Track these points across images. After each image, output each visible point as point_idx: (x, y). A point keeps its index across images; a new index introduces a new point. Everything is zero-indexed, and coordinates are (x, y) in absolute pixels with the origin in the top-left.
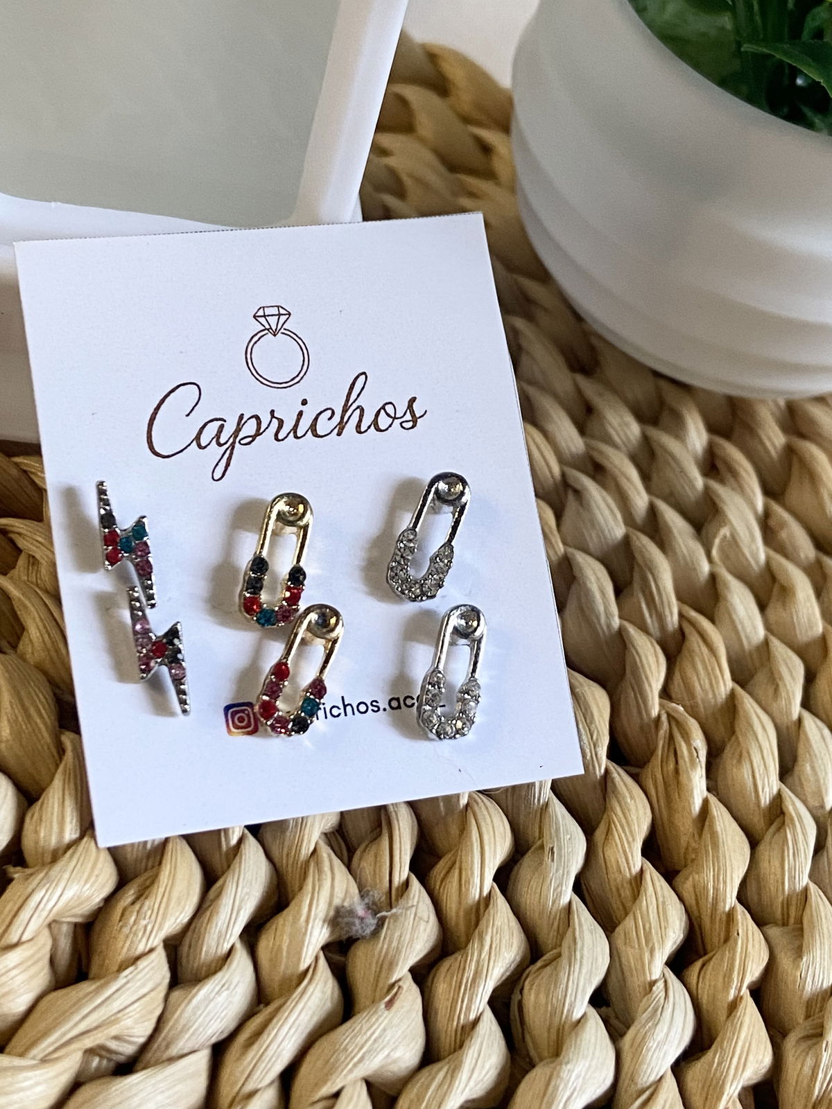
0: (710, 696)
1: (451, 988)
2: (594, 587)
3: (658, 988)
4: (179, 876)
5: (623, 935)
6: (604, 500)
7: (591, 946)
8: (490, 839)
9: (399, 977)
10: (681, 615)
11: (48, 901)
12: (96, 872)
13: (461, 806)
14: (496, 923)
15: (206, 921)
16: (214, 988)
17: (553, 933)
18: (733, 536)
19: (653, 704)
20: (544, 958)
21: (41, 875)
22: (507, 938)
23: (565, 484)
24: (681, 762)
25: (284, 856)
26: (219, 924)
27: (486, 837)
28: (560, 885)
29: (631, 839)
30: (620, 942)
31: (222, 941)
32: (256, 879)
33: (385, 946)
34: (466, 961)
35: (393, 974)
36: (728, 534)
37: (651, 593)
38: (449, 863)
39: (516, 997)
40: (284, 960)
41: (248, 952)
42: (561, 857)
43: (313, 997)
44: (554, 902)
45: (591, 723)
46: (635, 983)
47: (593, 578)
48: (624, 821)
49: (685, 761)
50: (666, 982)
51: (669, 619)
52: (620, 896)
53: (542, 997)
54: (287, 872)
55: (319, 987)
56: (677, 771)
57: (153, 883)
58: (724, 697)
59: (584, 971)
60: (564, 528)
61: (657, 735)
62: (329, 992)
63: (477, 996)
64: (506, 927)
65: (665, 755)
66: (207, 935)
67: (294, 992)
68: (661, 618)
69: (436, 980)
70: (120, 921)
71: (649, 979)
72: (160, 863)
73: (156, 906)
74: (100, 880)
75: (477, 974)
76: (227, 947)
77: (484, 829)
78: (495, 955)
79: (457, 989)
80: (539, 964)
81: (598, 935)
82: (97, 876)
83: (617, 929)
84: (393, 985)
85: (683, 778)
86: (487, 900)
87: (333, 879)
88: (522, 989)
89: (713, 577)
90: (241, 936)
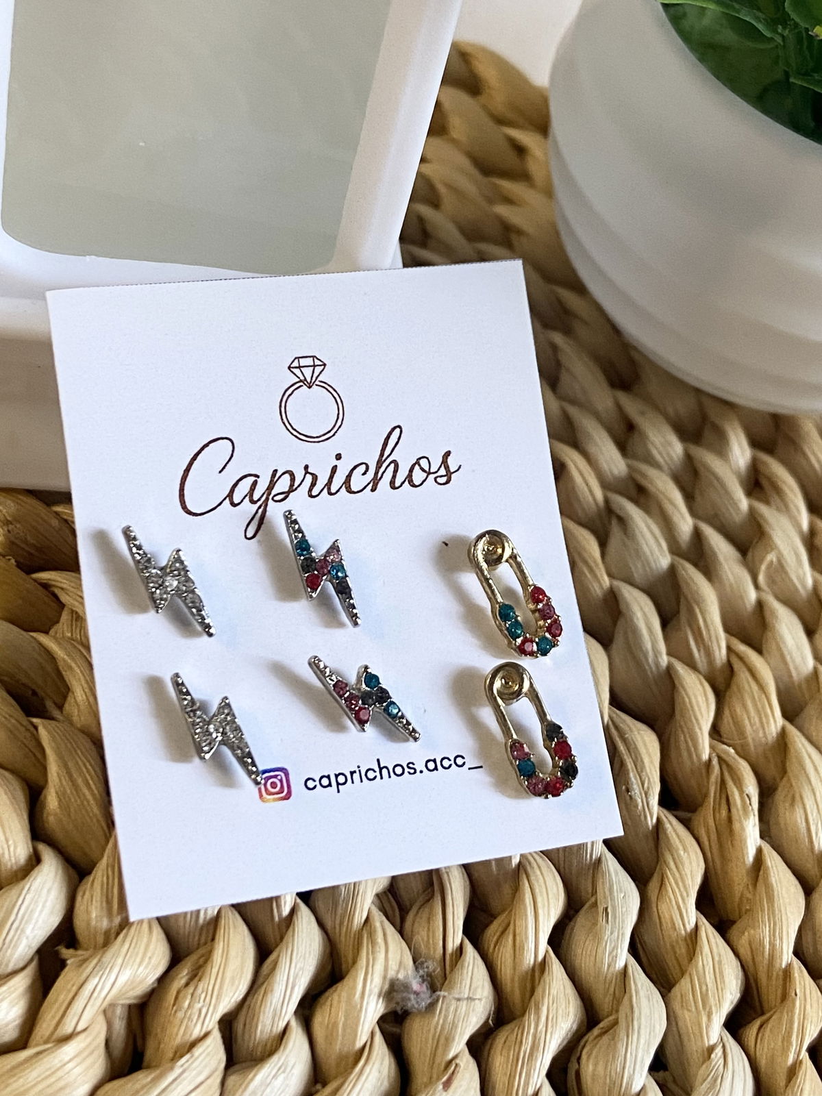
0: (761, 734)
1: (508, 1061)
2: (641, 625)
3: (716, 1054)
4: (233, 953)
5: (679, 996)
6: (648, 527)
7: (648, 1014)
8: (543, 900)
9: (457, 1051)
10: (729, 648)
11: (102, 989)
12: (149, 954)
13: (514, 866)
14: (552, 991)
15: (260, 998)
16: (271, 1072)
17: (608, 999)
18: (779, 561)
19: (704, 747)
20: (601, 1025)
21: (95, 961)
22: (563, 1006)
23: (609, 510)
24: (733, 810)
25: (337, 927)
26: (274, 1001)
27: (539, 899)
28: (615, 948)
29: (685, 894)
30: (676, 1006)
31: (277, 1019)
32: (310, 952)
33: (441, 1021)
34: (522, 1034)
35: (450, 1051)
36: (775, 560)
37: (699, 628)
38: (504, 925)
39: (573, 1066)
40: (340, 1038)
41: (303, 1030)
42: (615, 918)
43: (370, 1077)
44: (609, 966)
45: (642, 771)
46: (693, 1048)
47: (639, 614)
48: (677, 875)
49: (738, 810)
50: (724, 1047)
51: (717, 653)
52: (675, 953)
53: (600, 1068)
54: (340, 941)
55: (377, 1066)
56: (730, 819)
57: (206, 962)
58: (774, 734)
59: (642, 1041)
60: (608, 558)
61: (708, 783)
62: (385, 1071)
63: (534, 1070)
64: (562, 995)
65: (717, 803)
66: (262, 1014)
67: (351, 1073)
68: (709, 654)
69: (492, 1052)
70: (174, 1005)
71: (707, 1045)
72: (213, 939)
73: (210, 988)
74: (153, 961)
75: (534, 1047)
76: (282, 1025)
77: (537, 891)
78: (552, 1026)
79: (515, 1062)
80: (596, 1031)
81: (654, 1000)
82: (150, 958)
83: (673, 990)
84: (450, 1062)
85: (736, 826)
86: (543, 966)
87: (387, 952)
88: (579, 1059)
89: (760, 605)
90: (296, 1012)
